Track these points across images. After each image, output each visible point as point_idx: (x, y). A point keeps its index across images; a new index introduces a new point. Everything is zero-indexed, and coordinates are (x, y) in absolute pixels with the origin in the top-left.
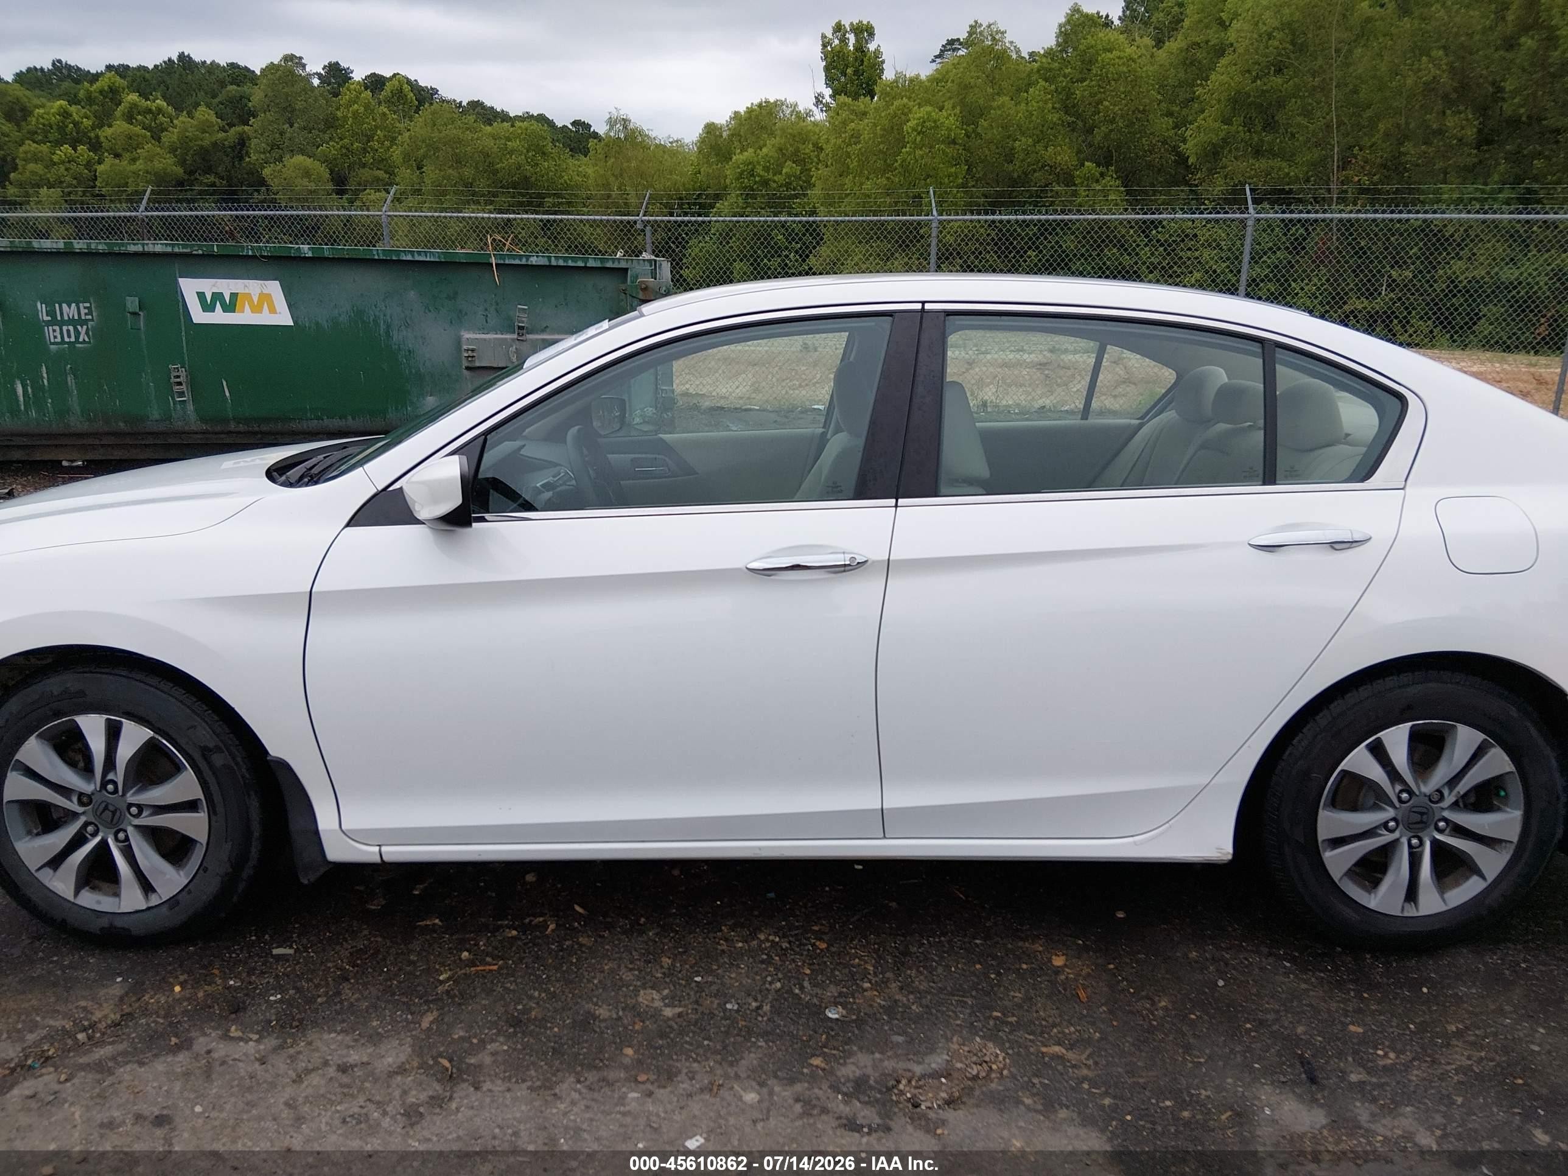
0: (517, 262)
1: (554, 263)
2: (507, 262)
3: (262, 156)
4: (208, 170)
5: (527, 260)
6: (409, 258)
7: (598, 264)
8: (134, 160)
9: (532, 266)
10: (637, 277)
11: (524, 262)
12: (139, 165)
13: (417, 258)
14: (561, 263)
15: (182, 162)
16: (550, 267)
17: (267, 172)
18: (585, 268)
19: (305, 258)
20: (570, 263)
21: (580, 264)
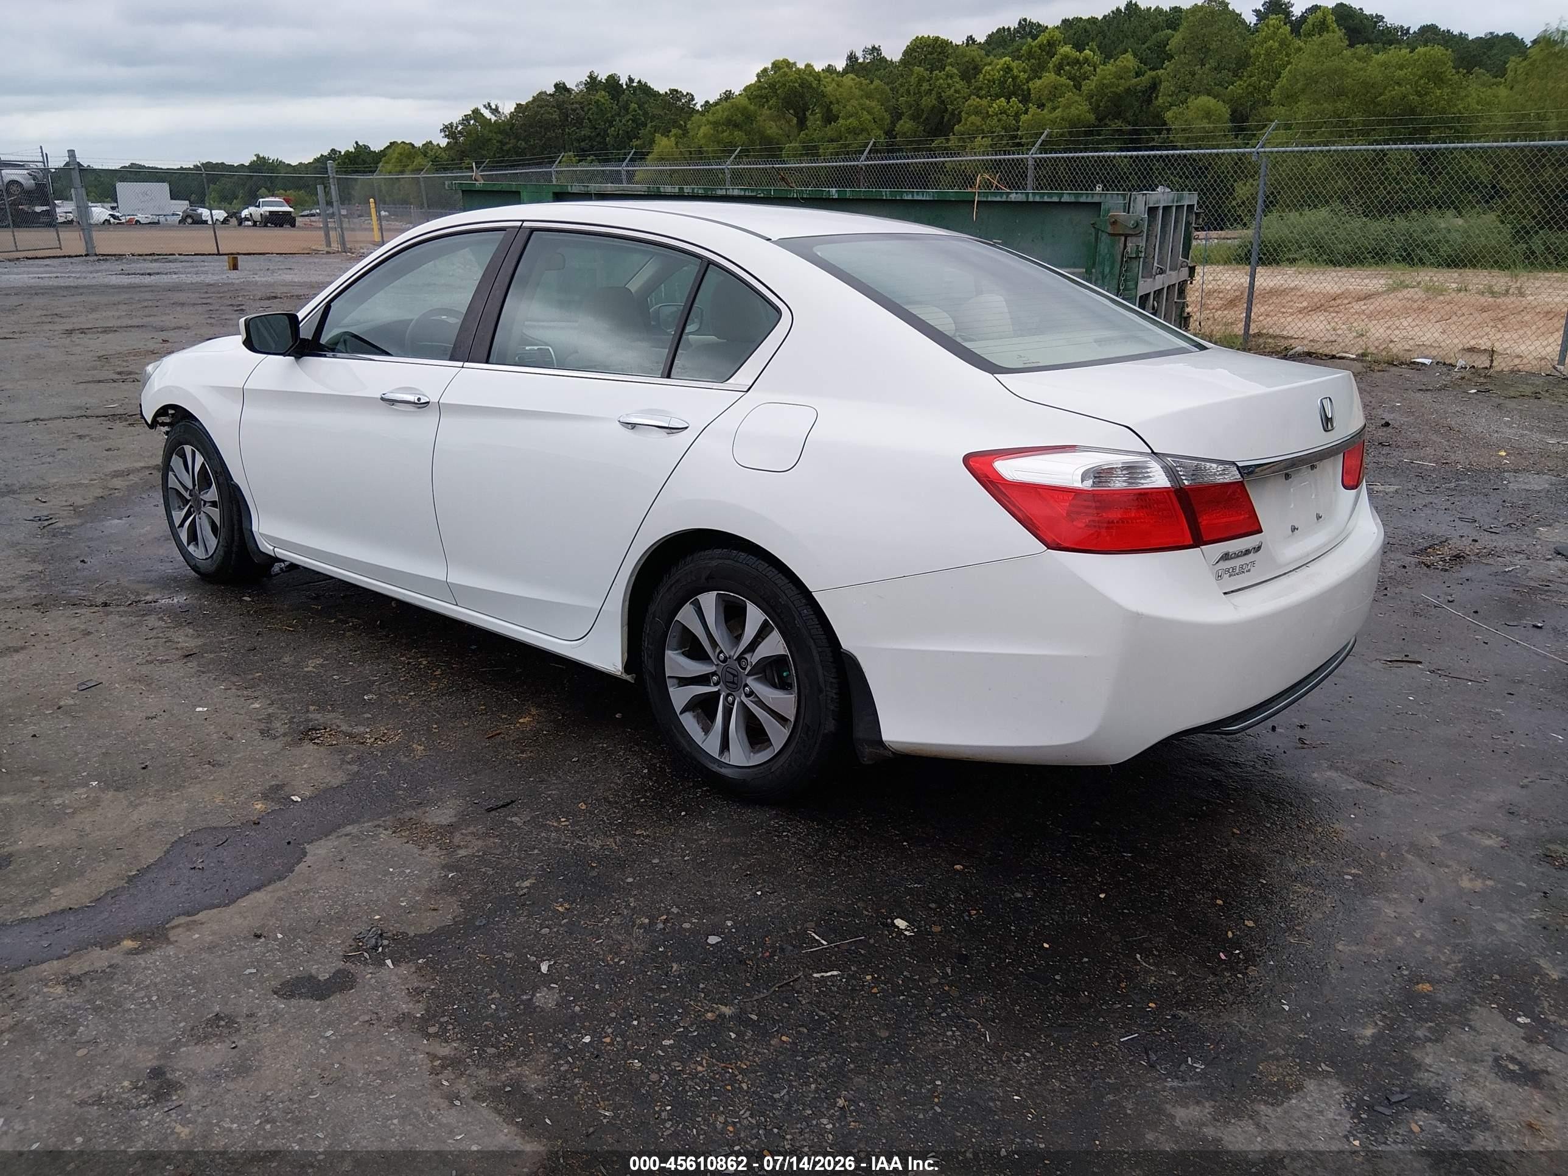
0: (998, 199)
1: (1031, 199)
2: (989, 199)
3: (1169, 99)
4: (1118, 115)
5: (1007, 197)
6: (910, 197)
7: (1073, 199)
8: (1054, 109)
9: (1011, 202)
10: (1109, 211)
11: (1004, 199)
12: (1058, 112)
13: (916, 197)
14: (1037, 199)
15: (1095, 109)
16: (1028, 202)
17: (1169, 115)
18: (1060, 203)
19: (833, 199)
20: (1046, 199)
21: (1055, 199)
